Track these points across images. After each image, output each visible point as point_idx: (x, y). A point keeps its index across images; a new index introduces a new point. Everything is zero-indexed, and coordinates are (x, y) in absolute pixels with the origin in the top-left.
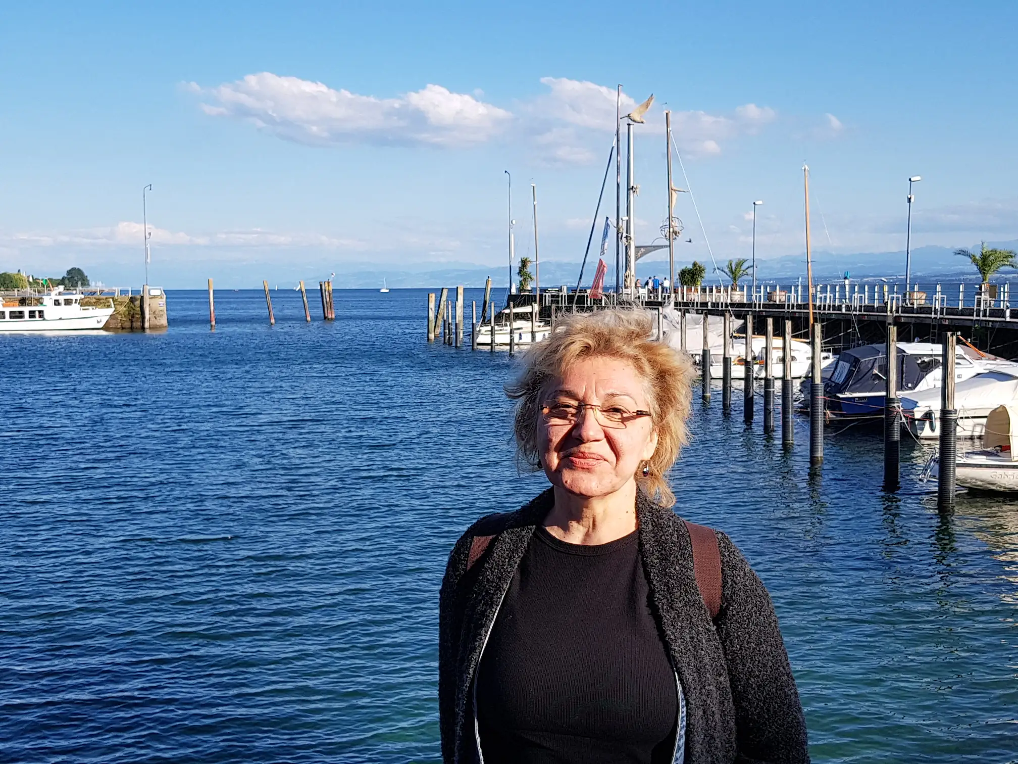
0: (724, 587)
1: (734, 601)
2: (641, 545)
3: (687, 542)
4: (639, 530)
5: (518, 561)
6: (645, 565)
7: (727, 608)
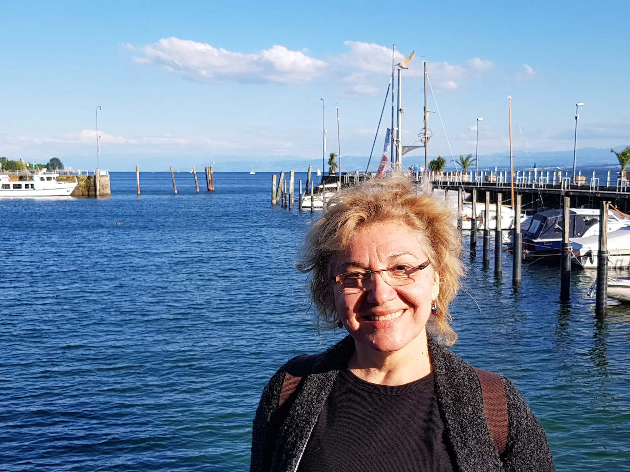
0: (510, 427)
1: (519, 440)
2: (436, 386)
3: (477, 385)
4: (434, 374)
5: (325, 398)
6: (440, 405)
7: (513, 446)
